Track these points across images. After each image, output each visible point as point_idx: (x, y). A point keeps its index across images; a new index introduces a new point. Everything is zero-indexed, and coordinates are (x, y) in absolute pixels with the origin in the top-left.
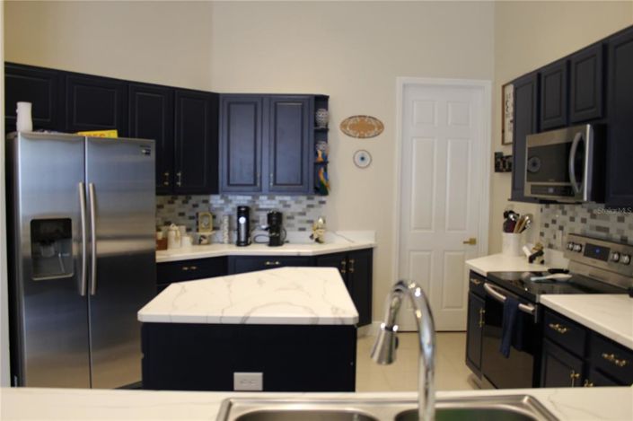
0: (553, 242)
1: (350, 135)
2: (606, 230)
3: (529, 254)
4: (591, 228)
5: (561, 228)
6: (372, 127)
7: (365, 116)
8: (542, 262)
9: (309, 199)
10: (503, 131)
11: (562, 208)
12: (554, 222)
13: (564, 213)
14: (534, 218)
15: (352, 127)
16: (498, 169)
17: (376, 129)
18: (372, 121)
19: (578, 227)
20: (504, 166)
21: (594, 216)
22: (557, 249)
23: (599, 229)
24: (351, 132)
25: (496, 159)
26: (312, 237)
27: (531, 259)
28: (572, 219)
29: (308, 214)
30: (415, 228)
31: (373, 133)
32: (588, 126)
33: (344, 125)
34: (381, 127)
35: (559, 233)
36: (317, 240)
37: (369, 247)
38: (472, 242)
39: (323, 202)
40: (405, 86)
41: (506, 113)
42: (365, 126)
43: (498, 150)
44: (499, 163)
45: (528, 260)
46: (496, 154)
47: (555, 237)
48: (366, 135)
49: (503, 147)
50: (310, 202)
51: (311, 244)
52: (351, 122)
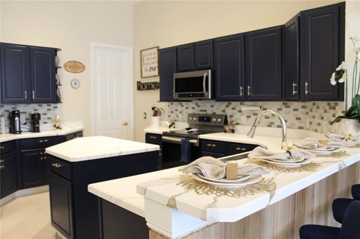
0: (177, 119)
1: (68, 71)
2: (205, 111)
3: (169, 124)
4: (198, 111)
5: (181, 112)
6: (80, 68)
7: (76, 62)
8: (174, 127)
9: (48, 106)
10: (141, 72)
11: (181, 104)
12: (176, 110)
13: (182, 106)
14: (164, 109)
15: (70, 67)
16: (139, 89)
17: (82, 69)
18: (80, 64)
19: (191, 111)
20: (144, 87)
21: (198, 106)
22: (179, 121)
23: (201, 111)
24: (69, 70)
25: (138, 84)
26: (55, 126)
27: (170, 126)
28: (187, 108)
29: (48, 114)
30: (100, 119)
31: (80, 71)
32: (210, 71)
33: (65, 66)
34: (84, 67)
35: (180, 115)
36: (58, 128)
37: (80, 130)
38: (126, 124)
39: (56, 107)
40: (95, 47)
41: (142, 63)
42: (76, 67)
43: (139, 80)
44: (140, 86)
45: (168, 127)
46: (138, 82)
47: (177, 117)
48: (77, 71)
49: (142, 79)
50: (49, 108)
51: (55, 130)
52: (69, 64)
